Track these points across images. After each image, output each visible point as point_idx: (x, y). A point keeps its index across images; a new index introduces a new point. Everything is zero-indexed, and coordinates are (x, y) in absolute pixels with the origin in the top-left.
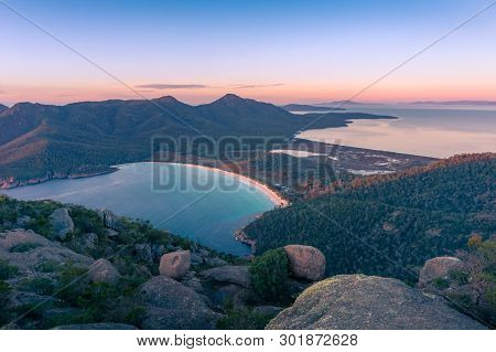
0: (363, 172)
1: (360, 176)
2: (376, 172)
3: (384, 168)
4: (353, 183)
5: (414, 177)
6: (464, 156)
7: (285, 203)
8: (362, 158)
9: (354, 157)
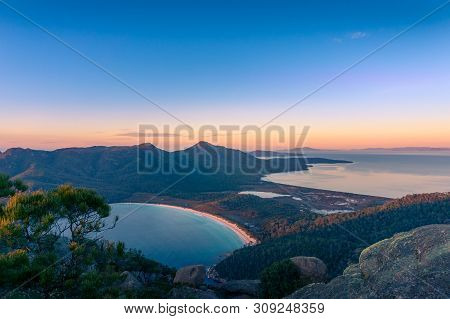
0: (324, 212)
1: (322, 216)
2: (337, 211)
3: (343, 208)
4: (317, 222)
5: (372, 215)
6: (415, 196)
7: (254, 241)
8: (323, 198)
9: (316, 198)
